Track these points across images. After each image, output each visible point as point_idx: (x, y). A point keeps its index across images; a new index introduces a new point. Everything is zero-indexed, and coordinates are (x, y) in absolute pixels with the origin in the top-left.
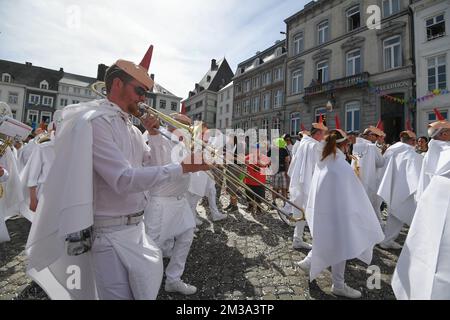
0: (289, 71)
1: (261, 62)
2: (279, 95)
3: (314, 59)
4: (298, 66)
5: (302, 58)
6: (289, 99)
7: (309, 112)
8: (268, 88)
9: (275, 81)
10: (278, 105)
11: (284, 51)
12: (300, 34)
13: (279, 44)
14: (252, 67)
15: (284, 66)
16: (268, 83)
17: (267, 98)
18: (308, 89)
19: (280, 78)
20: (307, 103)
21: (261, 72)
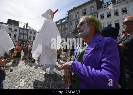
0: (69, 25)
1: (61, 22)
2: (66, 31)
3: (75, 22)
4: (71, 24)
5: (72, 22)
6: (69, 33)
7: (74, 36)
8: (63, 29)
9: (65, 27)
10: (66, 34)
11: (67, 19)
12: (71, 15)
13: (66, 17)
14: (59, 23)
15: (68, 23)
16: (63, 28)
17: (63, 32)
18: (74, 30)
19: (66, 27)
20: (74, 34)
21: (61, 25)
